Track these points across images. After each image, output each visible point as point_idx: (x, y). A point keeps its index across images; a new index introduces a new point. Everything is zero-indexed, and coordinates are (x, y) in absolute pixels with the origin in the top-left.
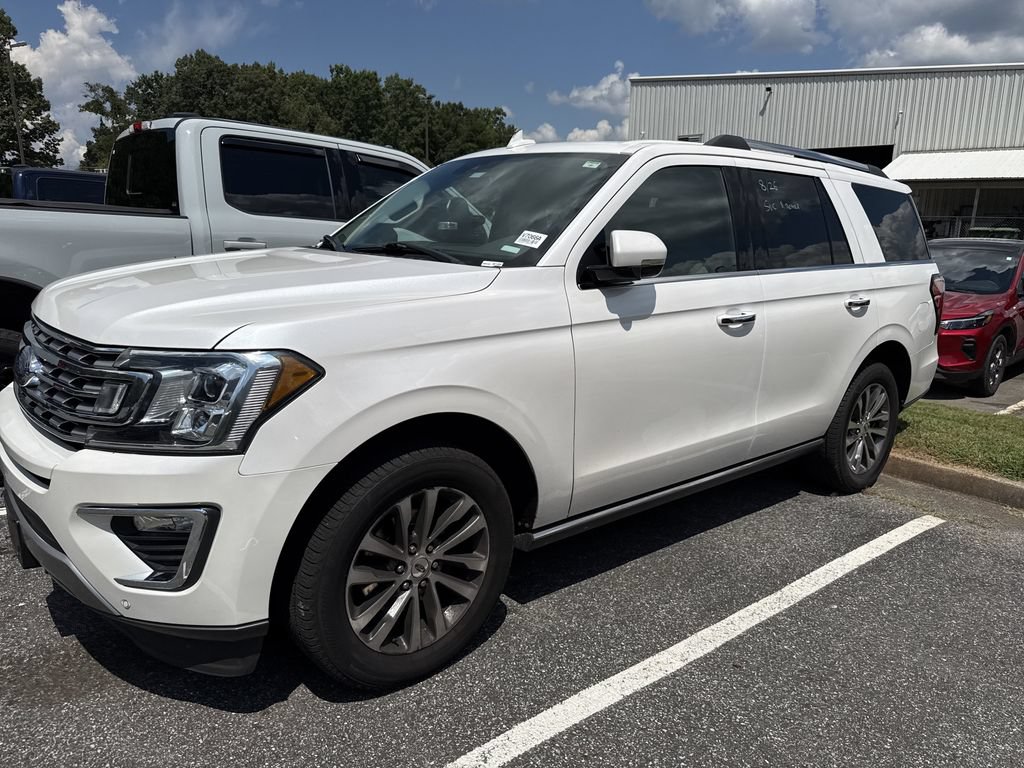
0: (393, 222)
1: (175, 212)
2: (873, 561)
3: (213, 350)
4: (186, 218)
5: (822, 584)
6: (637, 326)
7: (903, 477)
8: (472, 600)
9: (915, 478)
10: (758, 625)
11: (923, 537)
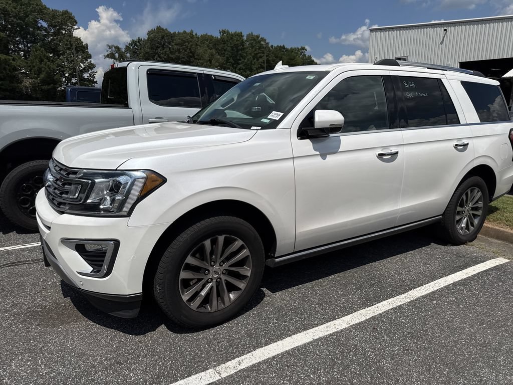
0: (222, 108)
1: (126, 106)
2: (462, 280)
3: (116, 170)
4: (131, 108)
5: (431, 290)
6: (330, 158)
7: (492, 237)
8: (243, 289)
9: (498, 238)
10: (391, 309)
11: (494, 269)
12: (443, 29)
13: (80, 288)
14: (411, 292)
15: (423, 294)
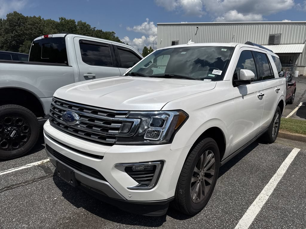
2: (292, 162)
3: (160, 110)
4: (72, 66)
6: (245, 98)
8: (211, 184)
10: (278, 183)
11: (299, 154)
12: (196, 27)
13: (127, 200)
14: (277, 172)
15: (284, 172)
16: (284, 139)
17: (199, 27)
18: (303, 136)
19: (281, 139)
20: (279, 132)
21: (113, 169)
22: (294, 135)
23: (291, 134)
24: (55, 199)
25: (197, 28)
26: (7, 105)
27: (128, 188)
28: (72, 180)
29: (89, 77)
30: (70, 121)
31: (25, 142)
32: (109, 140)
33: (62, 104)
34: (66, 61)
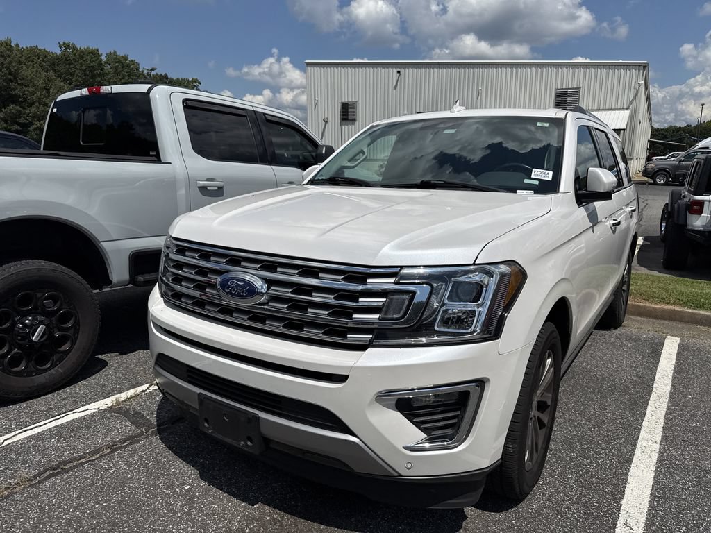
0: (351, 165)
3: (474, 264)
4: (170, 163)
5: (668, 384)
10: (666, 414)
11: (682, 349)
12: (395, 71)
13: (401, 476)
14: (654, 390)
15: (668, 389)
16: (639, 318)
17: (402, 71)
18: (677, 308)
19: (632, 317)
20: (628, 302)
21: (370, 404)
22: (660, 308)
23: (653, 306)
24: (187, 487)
25: (399, 72)
26: (24, 262)
27: (407, 448)
28: (250, 439)
29: (209, 188)
30: (243, 296)
31: (67, 353)
32: (353, 338)
33: (205, 256)
34: (153, 150)
